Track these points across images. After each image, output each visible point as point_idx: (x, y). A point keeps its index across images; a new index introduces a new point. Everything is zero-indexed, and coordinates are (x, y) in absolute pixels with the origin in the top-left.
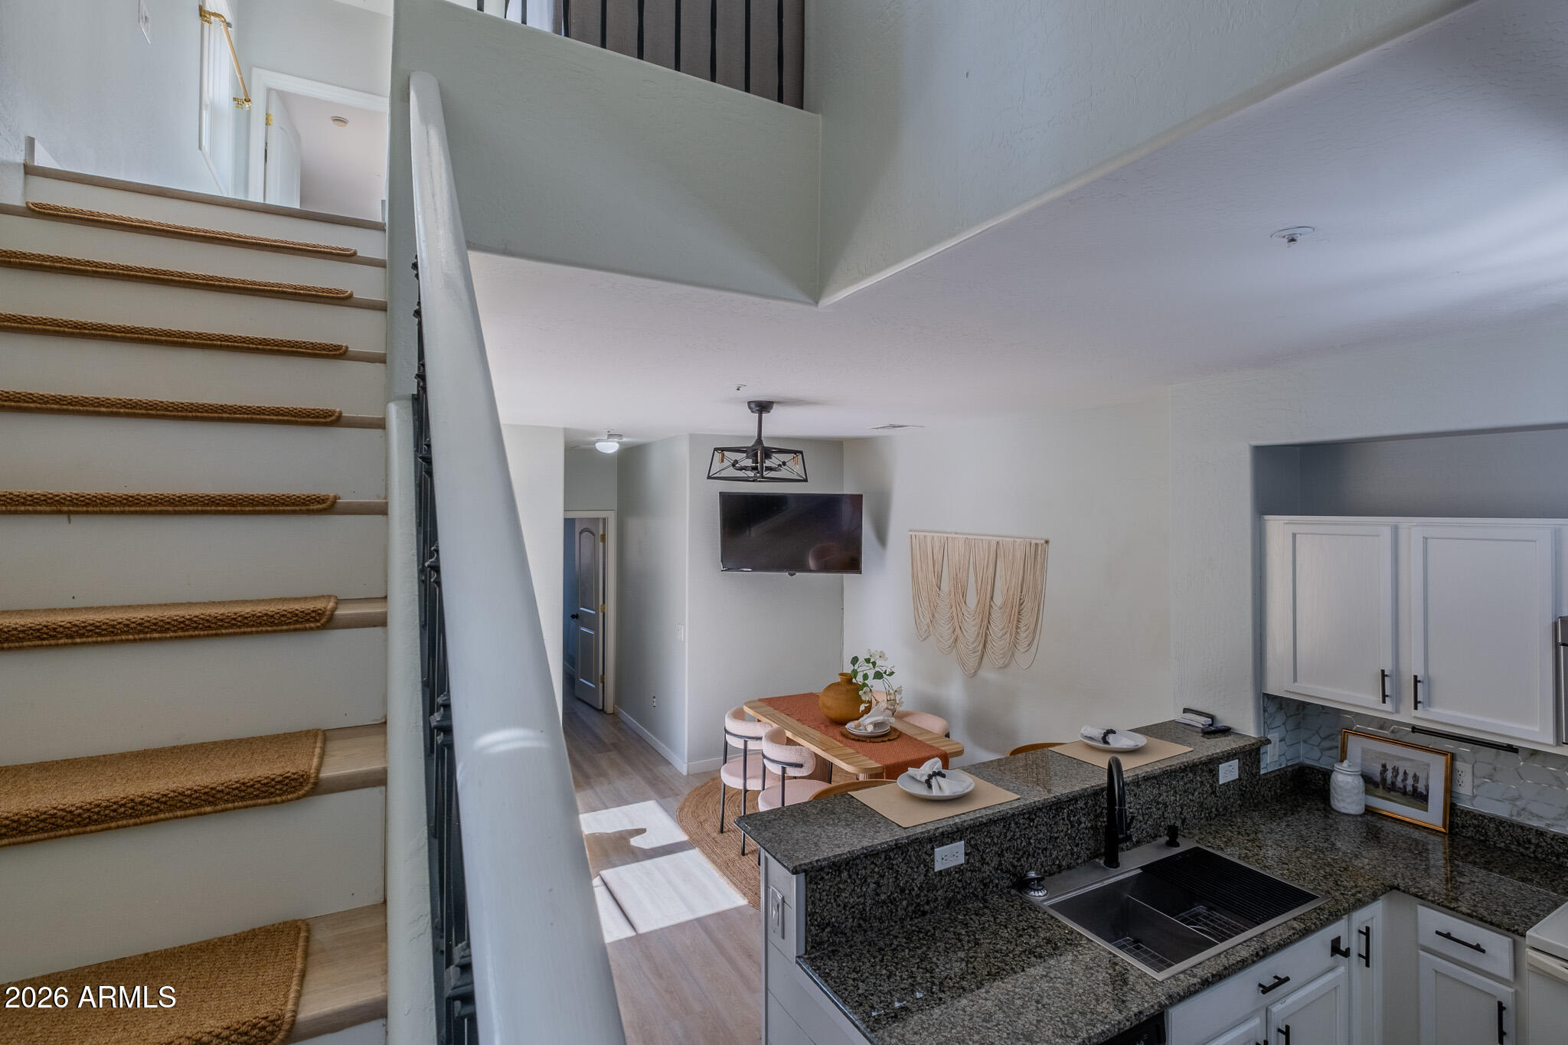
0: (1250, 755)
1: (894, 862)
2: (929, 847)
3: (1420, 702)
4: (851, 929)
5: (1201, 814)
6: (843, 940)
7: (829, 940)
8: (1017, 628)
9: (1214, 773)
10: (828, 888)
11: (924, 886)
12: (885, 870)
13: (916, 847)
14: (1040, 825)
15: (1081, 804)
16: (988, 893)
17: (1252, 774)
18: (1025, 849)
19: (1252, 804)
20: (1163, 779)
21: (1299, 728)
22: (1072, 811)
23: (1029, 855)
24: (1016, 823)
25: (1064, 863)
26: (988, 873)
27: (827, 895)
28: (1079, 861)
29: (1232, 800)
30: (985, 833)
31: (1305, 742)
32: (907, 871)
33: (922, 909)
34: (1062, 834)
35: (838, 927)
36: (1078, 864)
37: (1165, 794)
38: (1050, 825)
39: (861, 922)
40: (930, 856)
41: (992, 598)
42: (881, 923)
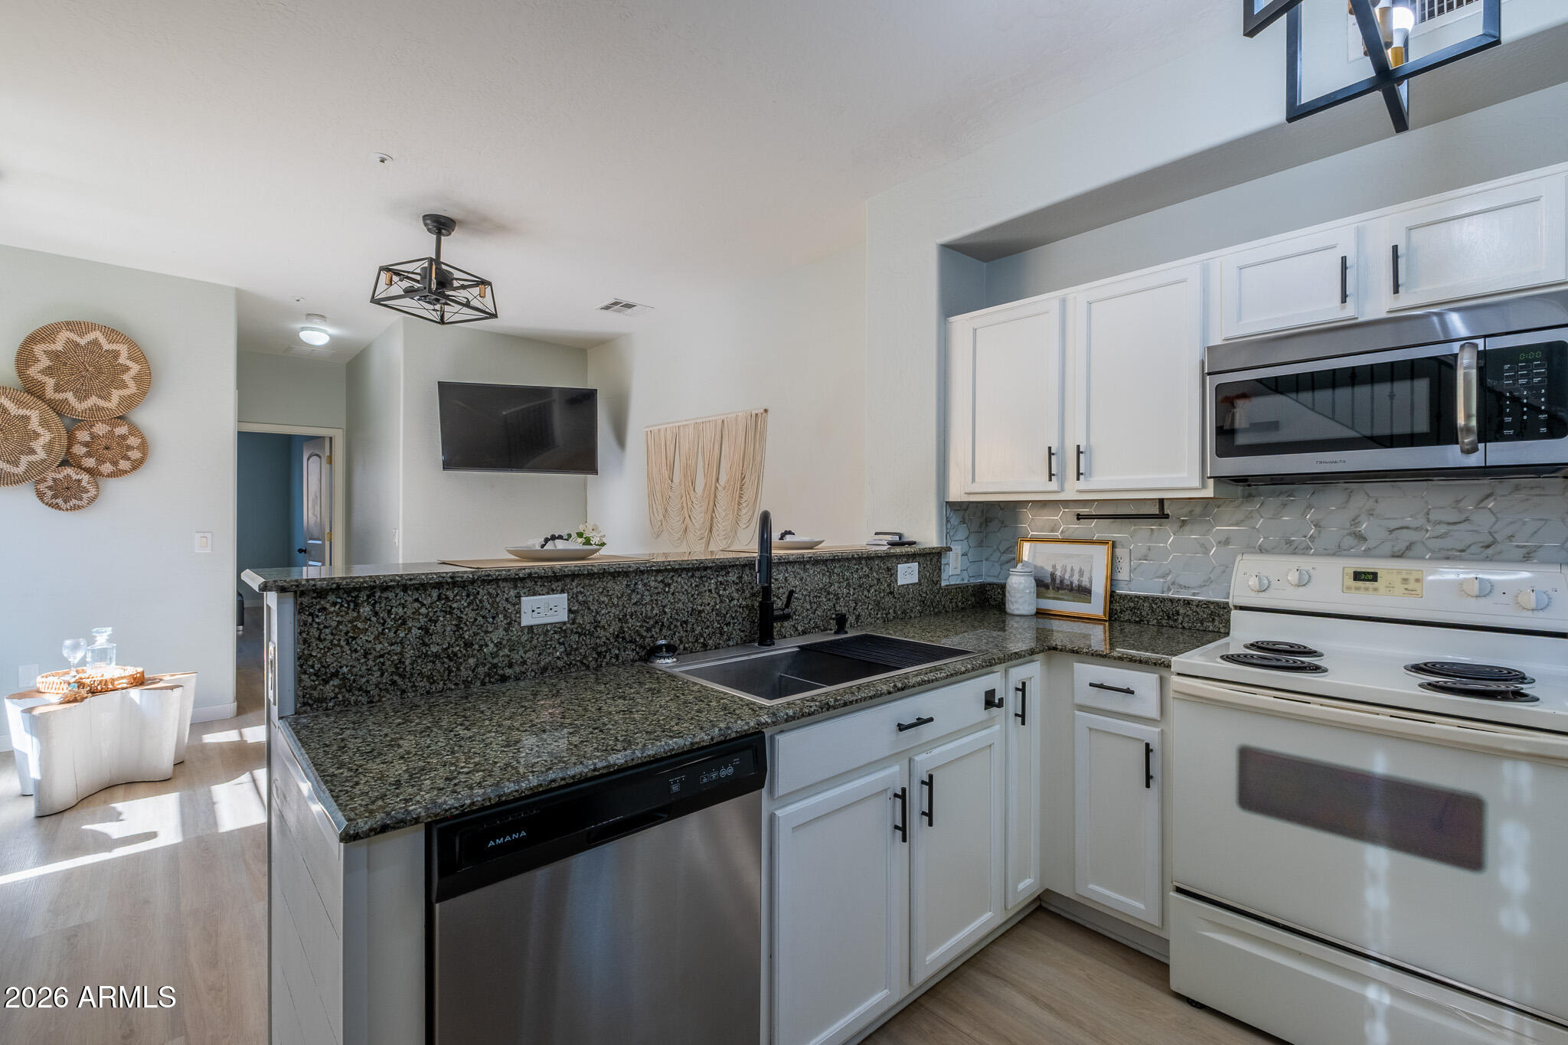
0: (931, 559)
1: (455, 605)
2: (512, 593)
3: (1082, 474)
4: (377, 686)
5: (877, 614)
6: (364, 699)
7: (336, 697)
8: (739, 504)
9: (892, 572)
10: (334, 624)
11: (504, 642)
12: (439, 613)
13: (490, 590)
14: (679, 592)
15: (733, 577)
16: (604, 663)
17: (933, 581)
18: (657, 618)
19: (932, 613)
20: (835, 567)
21: (982, 546)
22: (721, 583)
23: (663, 625)
24: (645, 585)
25: (710, 642)
26: (604, 639)
27: (332, 634)
28: (731, 643)
29: (911, 605)
30: (601, 590)
31: (987, 560)
32: (476, 620)
33: (500, 672)
34: (708, 608)
35: (354, 681)
36: (729, 646)
37: (837, 585)
38: (692, 596)
39: (396, 678)
40: (514, 605)
41: (717, 480)
42: (431, 684)
